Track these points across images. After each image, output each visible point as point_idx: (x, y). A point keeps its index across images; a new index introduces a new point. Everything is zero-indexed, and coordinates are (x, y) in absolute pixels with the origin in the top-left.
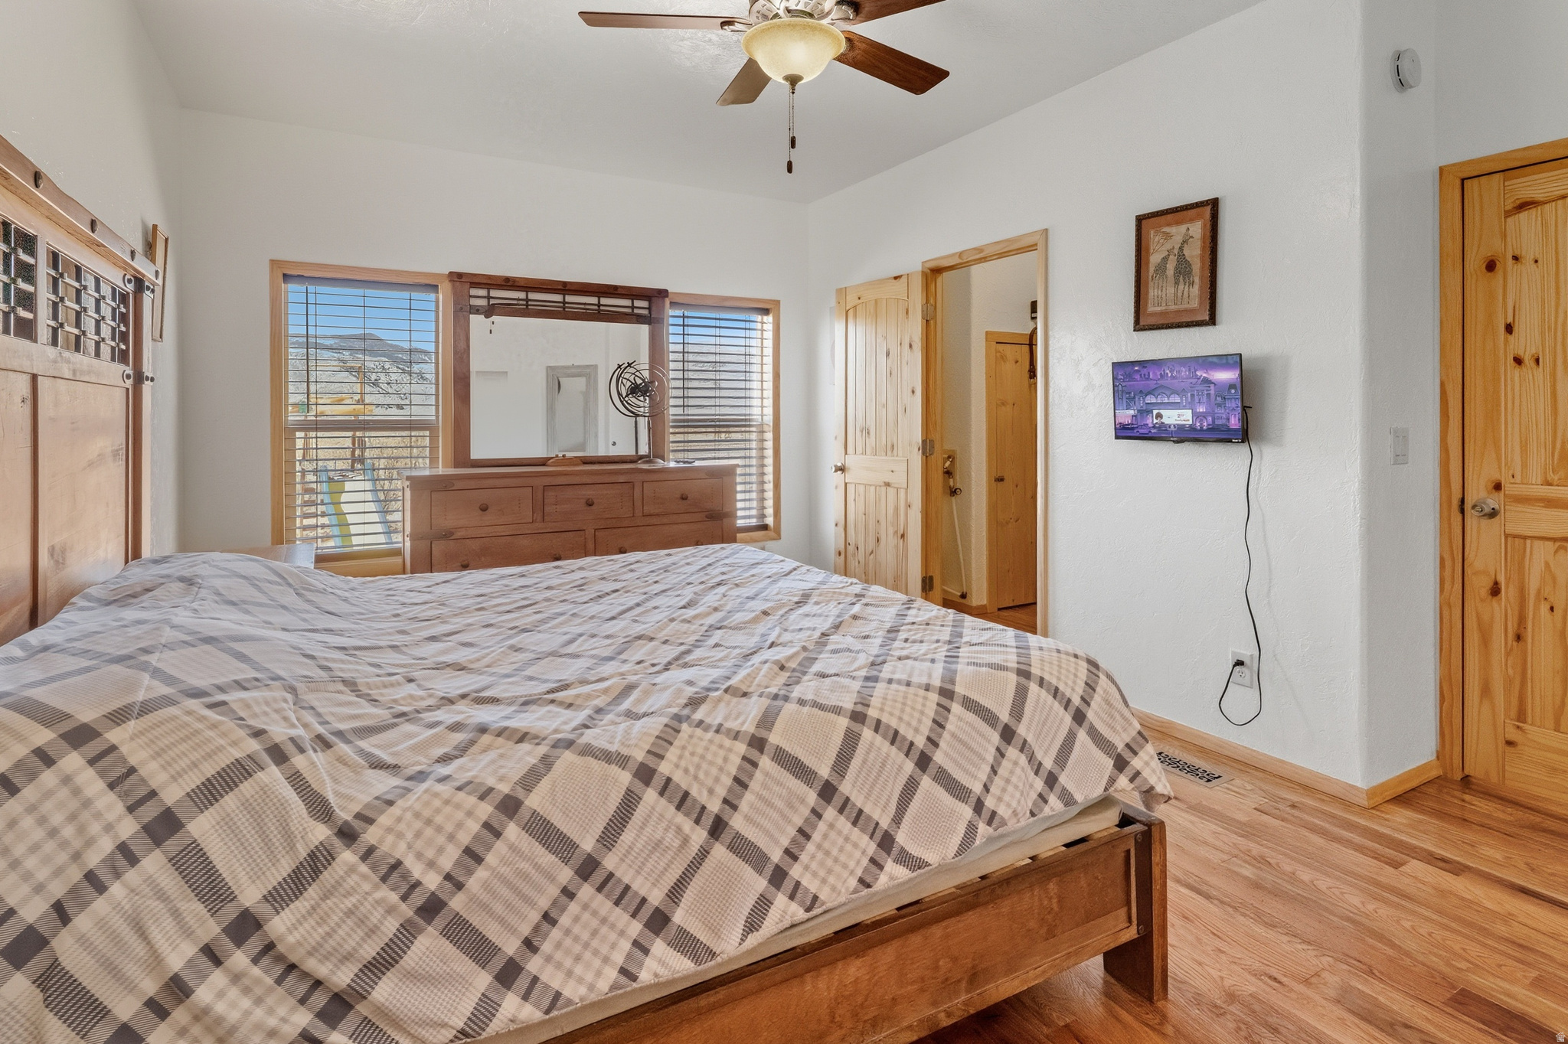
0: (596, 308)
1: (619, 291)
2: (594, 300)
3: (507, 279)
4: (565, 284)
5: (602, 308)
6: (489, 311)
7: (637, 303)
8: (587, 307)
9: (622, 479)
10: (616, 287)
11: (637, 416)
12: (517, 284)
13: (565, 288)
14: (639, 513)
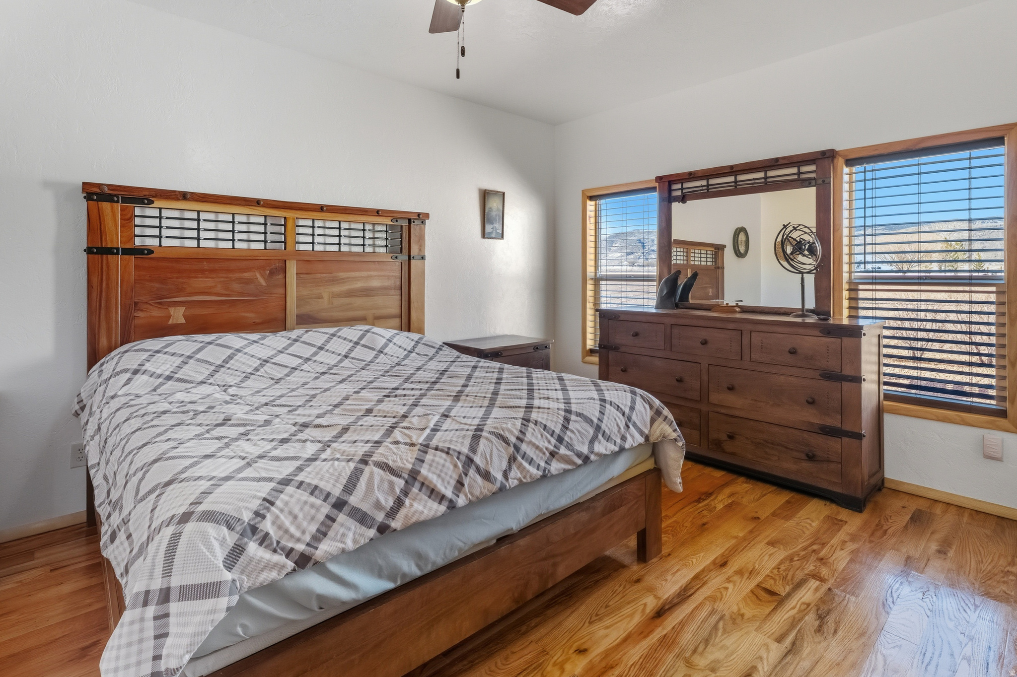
0: (763, 180)
1: (781, 162)
2: (761, 175)
3: (690, 173)
4: (732, 167)
5: (769, 180)
6: (683, 199)
7: (804, 169)
8: (756, 181)
9: (731, 326)
10: (777, 160)
11: (802, 273)
12: (696, 176)
13: (733, 170)
14: (746, 357)
